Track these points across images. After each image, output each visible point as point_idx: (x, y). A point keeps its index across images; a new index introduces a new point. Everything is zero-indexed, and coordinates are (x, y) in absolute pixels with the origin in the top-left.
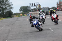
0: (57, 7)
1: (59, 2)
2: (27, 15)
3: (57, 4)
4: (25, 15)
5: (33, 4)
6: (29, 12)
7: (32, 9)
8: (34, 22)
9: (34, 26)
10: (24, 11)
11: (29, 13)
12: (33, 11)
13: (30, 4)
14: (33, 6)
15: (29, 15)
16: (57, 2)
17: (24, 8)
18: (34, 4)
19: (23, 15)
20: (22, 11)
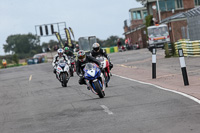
0: (124, 37)
1: (132, 21)
2: (29, 63)
3: (126, 27)
4: (23, 62)
5: (46, 27)
6: (33, 54)
7: (45, 45)
8: (89, 72)
9: (88, 82)
10: (18, 50)
11: (35, 57)
12: (47, 51)
13: (38, 29)
14: (47, 33)
15: (33, 63)
16: (125, 22)
17: (18, 41)
18: (52, 26)
19: (17, 62)
20: (13, 50)
